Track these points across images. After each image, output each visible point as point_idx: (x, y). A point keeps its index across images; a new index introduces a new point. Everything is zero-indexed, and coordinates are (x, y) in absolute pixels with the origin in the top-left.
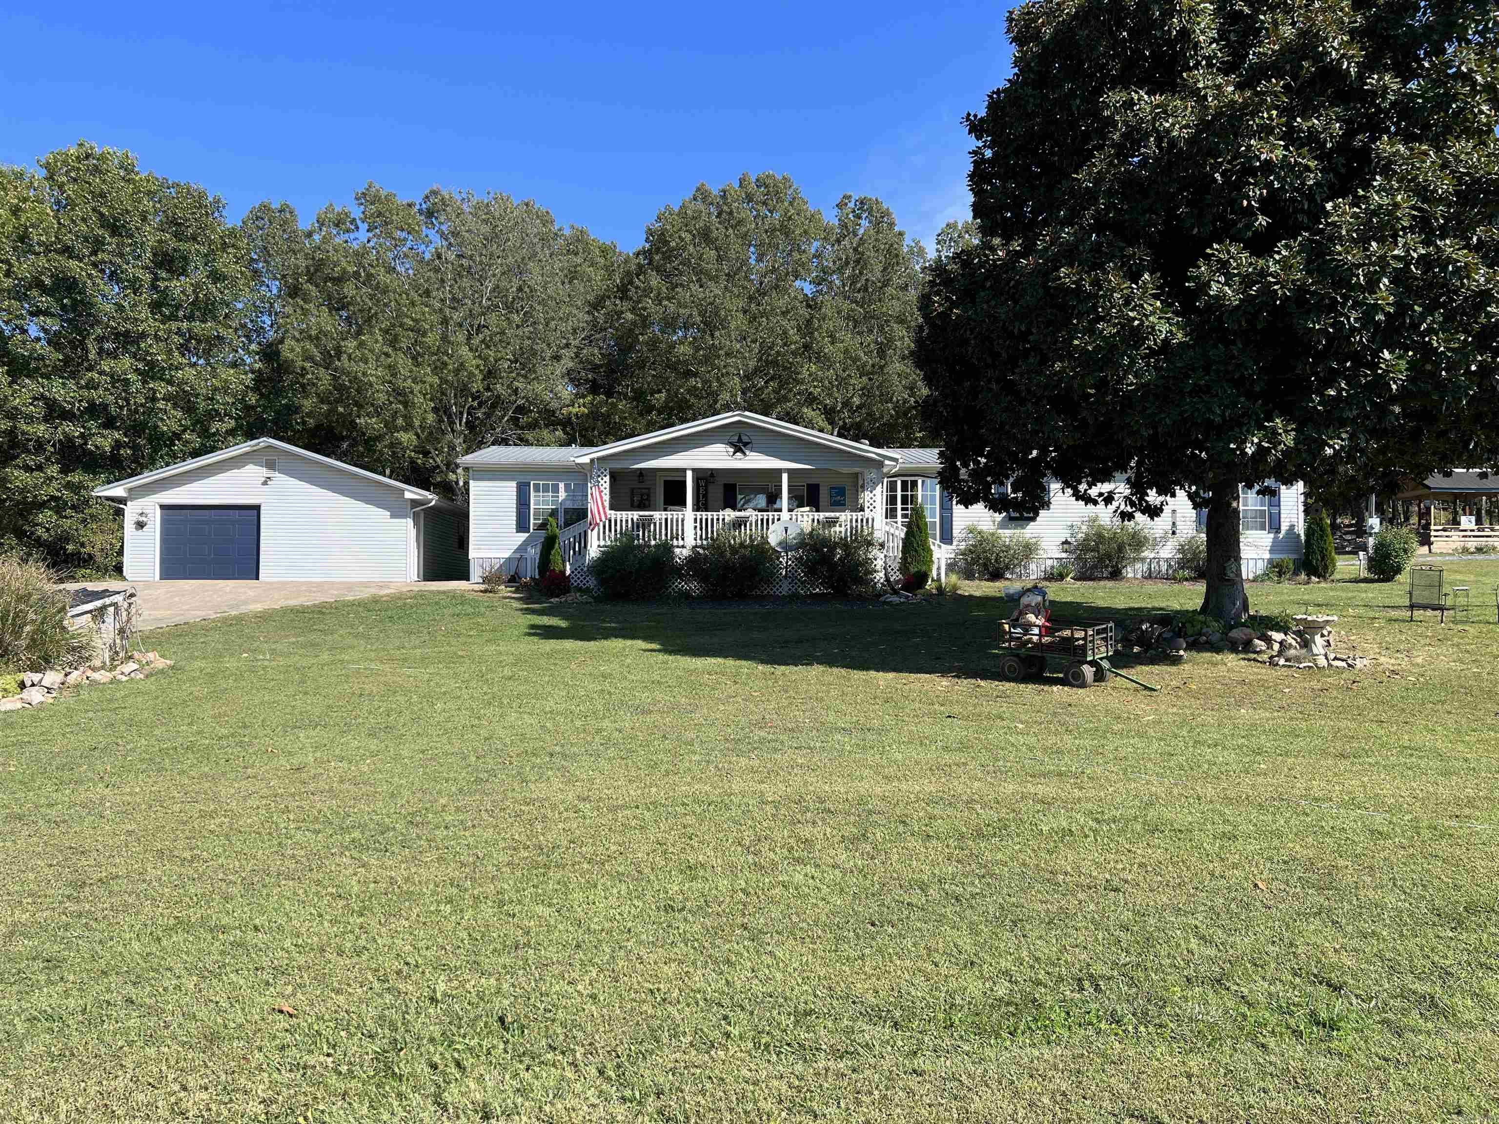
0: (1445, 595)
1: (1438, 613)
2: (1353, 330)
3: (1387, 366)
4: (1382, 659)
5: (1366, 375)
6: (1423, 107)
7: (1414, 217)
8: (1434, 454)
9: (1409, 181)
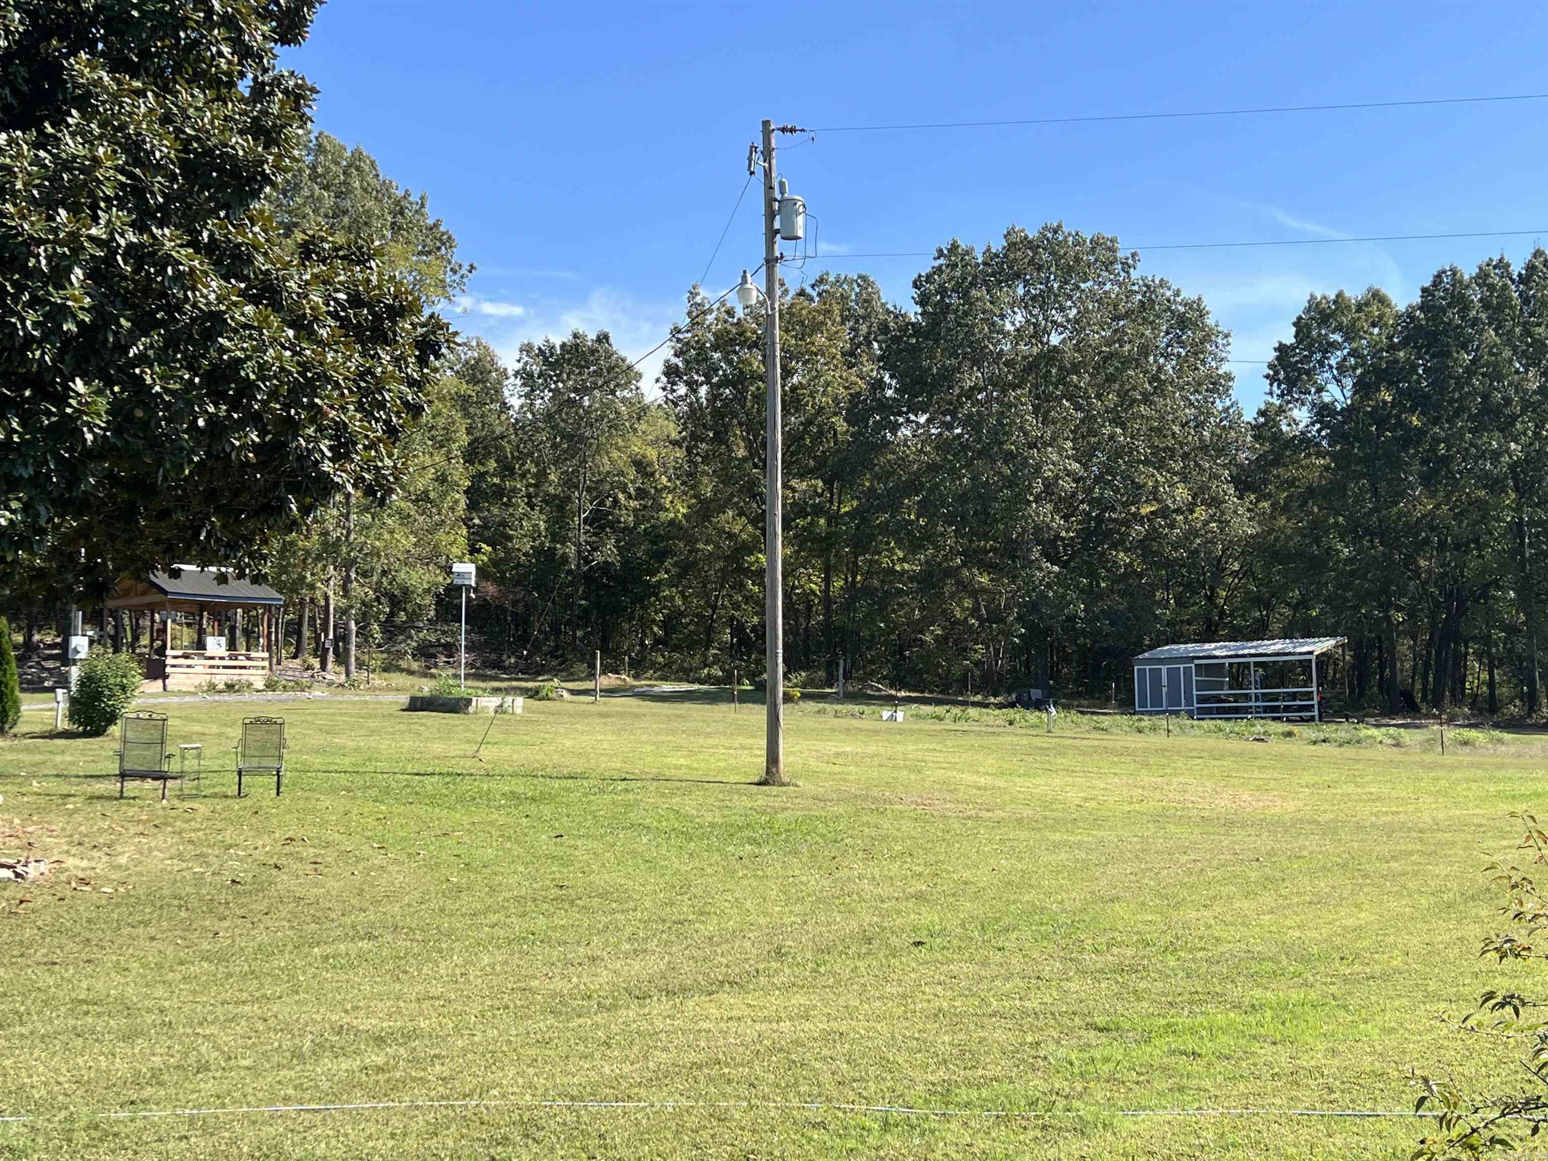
0: (169, 757)
1: (158, 784)
2: (29, 340)
3: (80, 403)
4: (70, 862)
5: (49, 414)
6: (138, 22)
7: (123, 185)
8: (157, 542)
9: (116, 129)
